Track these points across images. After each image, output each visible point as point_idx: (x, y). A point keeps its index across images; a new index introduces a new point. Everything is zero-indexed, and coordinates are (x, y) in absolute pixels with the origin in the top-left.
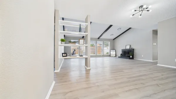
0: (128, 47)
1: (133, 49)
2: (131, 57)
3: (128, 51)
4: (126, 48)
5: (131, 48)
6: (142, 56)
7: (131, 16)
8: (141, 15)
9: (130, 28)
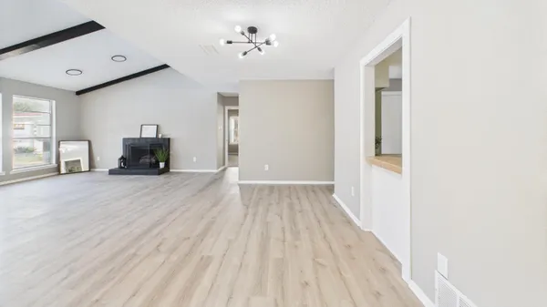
0: (149, 133)
1: (169, 139)
2: (162, 165)
3: (151, 145)
4: (143, 136)
5: (160, 136)
6: (195, 159)
7: (222, 42)
8: (245, 53)
9: (165, 66)
